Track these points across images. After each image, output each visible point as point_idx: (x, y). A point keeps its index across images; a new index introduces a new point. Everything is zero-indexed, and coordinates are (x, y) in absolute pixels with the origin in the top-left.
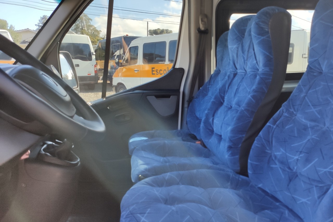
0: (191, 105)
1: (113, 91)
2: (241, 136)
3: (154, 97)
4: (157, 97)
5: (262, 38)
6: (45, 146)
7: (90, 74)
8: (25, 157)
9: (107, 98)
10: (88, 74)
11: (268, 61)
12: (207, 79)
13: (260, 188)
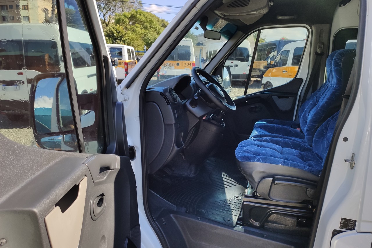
0: (303, 104)
1: (261, 88)
2: (314, 124)
3: (277, 97)
4: (280, 97)
5: (336, 68)
6: (211, 116)
7: (245, 73)
8: (204, 118)
9: (247, 95)
10: (244, 73)
11: (339, 81)
12: (319, 87)
13: (316, 153)
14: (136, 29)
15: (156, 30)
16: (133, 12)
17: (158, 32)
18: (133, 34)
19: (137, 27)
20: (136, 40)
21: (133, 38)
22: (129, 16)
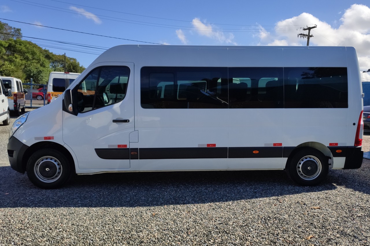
14: (15, 60)
15: (39, 62)
16: (10, 42)
17: (42, 64)
18: (11, 64)
19: (16, 58)
20: (16, 72)
21: (13, 69)
22: (7, 45)
